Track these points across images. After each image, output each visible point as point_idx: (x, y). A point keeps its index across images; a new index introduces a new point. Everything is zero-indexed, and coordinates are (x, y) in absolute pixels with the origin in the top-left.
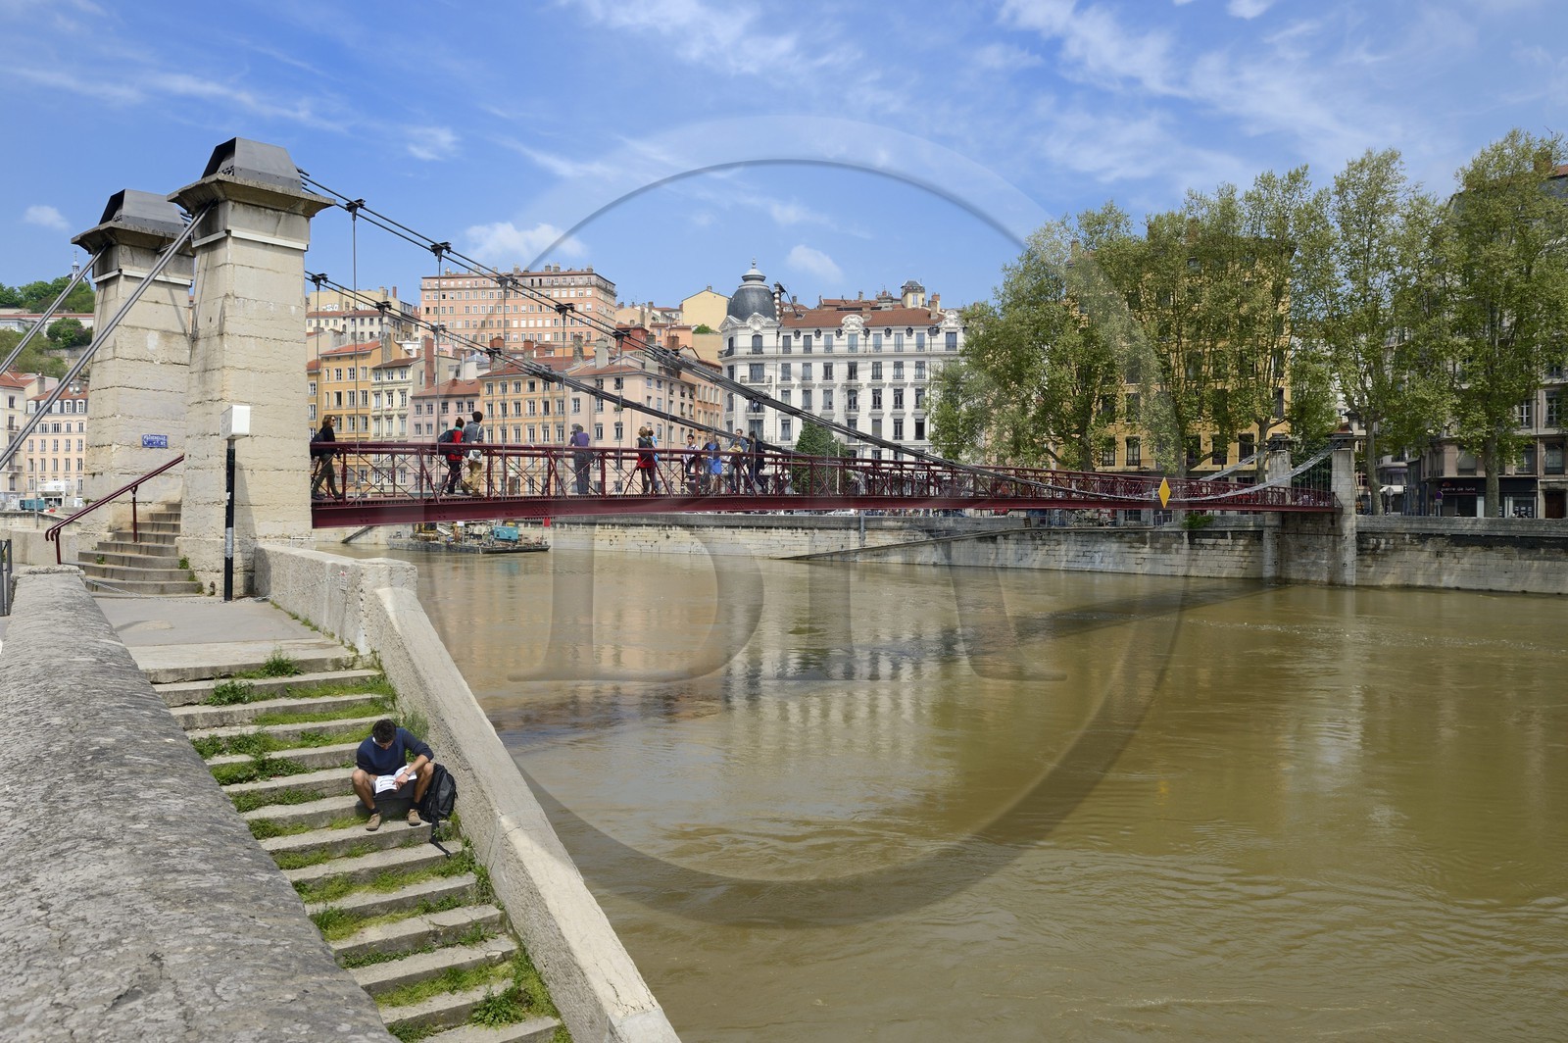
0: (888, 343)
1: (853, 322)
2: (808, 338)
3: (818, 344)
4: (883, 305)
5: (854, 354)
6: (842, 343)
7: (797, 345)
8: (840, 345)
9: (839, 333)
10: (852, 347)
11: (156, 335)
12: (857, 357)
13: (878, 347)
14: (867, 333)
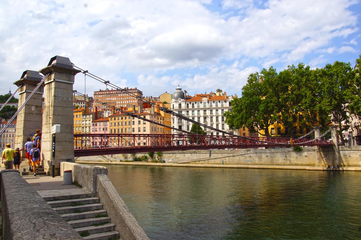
0: (214, 105)
1: (205, 99)
2: (193, 104)
3: (196, 106)
4: (212, 95)
5: (205, 108)
6: (202, 105)
7: (190, 106)
8: (201, 106)
9: (201, 103)
10: (204, 106)
11: (34, 107)
12: (206, 108)
13: (211, 106)
14: (208, 102)
